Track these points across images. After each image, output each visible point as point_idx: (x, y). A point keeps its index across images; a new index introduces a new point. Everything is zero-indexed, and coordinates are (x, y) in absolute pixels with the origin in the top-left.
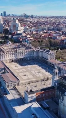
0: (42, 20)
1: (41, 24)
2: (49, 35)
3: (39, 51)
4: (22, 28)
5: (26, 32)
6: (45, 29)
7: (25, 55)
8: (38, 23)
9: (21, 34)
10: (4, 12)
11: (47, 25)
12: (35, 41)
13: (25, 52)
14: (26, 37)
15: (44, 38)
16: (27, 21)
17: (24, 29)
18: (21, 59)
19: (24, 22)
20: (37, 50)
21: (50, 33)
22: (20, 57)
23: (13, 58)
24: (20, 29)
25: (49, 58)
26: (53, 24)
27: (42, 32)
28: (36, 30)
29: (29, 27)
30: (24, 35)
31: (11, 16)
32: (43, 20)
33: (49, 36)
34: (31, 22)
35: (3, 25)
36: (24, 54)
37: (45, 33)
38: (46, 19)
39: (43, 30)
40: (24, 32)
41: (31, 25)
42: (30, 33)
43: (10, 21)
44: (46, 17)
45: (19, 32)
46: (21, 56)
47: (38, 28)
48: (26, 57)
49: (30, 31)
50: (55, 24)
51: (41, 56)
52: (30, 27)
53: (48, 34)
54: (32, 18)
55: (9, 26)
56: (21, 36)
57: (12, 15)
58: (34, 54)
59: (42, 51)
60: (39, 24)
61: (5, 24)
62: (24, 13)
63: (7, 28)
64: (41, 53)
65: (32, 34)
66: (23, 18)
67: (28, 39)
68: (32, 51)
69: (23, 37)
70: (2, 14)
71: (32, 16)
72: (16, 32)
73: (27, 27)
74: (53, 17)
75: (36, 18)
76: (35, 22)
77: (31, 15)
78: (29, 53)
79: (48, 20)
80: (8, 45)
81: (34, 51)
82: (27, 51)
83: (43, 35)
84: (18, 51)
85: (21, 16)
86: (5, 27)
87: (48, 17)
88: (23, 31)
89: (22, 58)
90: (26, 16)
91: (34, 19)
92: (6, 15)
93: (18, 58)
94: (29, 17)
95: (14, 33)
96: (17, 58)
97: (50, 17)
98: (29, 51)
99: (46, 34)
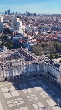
0: (44, 18)
1: (44, 22)
2: (54, 36)
3: (43, 63)
4: (24, 27)
5: (28, 32)
6: (49, 29)
7: (24, 70)
8: (40, 21)
9: (22, 35)
10: (8, 10)
11: (49, 23)
12: (38, 44)
13: (24, 66)
14: (27, 38)
15: (48, 40)
16: (29, 19)
17: (25, 28)
18: (18, 76)
19: (27, 20)
20: (41, 62)
21: (55, 33)
22: (16, 73)
23: (7, 74)
24: (21, 29)
25: (58, 76)
26: (56, 22)
27: (45, 32)
28: (39, 29)
29: (31, 25)
30: (25, 36)
31: (14, 14)
32: (46, 19)
33: (54, 38)
34: (33, 20)
35: (4, 24)
36: (22, 69)
37: (49, 33)
38: (49, 18)
39: (46, 29)
40: (26, 32)
41: (34, 23)
42: (32, 33)
43: (12, 19)
44: (48, 16)
45: (20, 32)
46: (18, 71)
47: (41, 27)
48: (26, 73)
49: (32, 31)
50: (58, 22)
51: (46, 70)
52: (33, 25)
53: (53, 34)
54: (34, 16)
55: (10, 25)
56: (22, 37)
57: (16, 13)
58: (36, 68)
59: (48, 64)
60: (42, 22)
61: (7, 22)
62: (27, 12)
63: (8, 27)
64: (46, 67)
65: (35, 34)
66: (25, 16)
67: (29, 42)
68: (34, 63)
69: (24, 38)
70: (6, 12)
71: (35, 15)
72: (17, 32)
73: (29, 26)
74: (54, 15)
75: (38, 17)
76: (37, 20)
77: (33, 14)
78: (30, 66)
79: (51, 18)
80: (2, 52)
81: (36, 63)
82: (27, 64)
83: (47, 37)
84: (13, 65)
85: (24, 14)
86: (6, 26)
87: (50, 16)
88: (25, 30)
89: (20, 74)
90: (29, 14)
91: (36, 17)
92: (10, 13)
93: (14, 75)
94: (31, 15)
95: (15, 33)
96: (12, 75)
97: (51, 16)
98: (30, 64)
99: (50, 35)
